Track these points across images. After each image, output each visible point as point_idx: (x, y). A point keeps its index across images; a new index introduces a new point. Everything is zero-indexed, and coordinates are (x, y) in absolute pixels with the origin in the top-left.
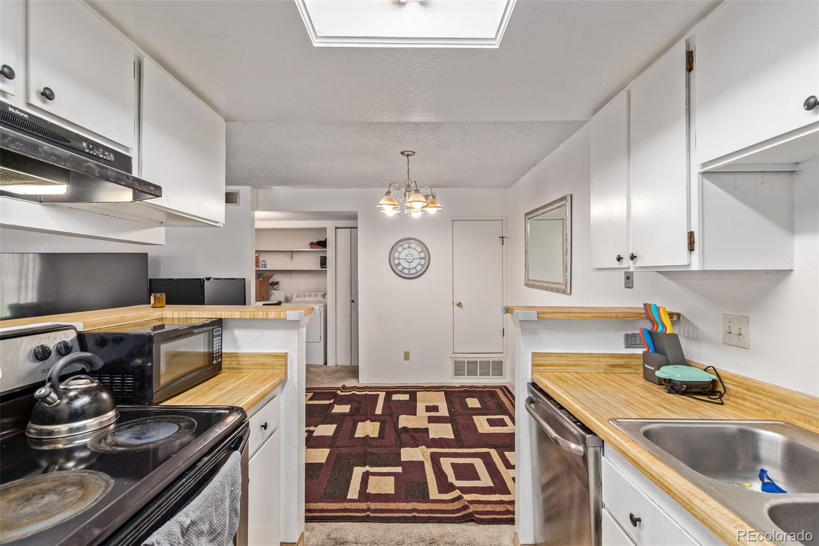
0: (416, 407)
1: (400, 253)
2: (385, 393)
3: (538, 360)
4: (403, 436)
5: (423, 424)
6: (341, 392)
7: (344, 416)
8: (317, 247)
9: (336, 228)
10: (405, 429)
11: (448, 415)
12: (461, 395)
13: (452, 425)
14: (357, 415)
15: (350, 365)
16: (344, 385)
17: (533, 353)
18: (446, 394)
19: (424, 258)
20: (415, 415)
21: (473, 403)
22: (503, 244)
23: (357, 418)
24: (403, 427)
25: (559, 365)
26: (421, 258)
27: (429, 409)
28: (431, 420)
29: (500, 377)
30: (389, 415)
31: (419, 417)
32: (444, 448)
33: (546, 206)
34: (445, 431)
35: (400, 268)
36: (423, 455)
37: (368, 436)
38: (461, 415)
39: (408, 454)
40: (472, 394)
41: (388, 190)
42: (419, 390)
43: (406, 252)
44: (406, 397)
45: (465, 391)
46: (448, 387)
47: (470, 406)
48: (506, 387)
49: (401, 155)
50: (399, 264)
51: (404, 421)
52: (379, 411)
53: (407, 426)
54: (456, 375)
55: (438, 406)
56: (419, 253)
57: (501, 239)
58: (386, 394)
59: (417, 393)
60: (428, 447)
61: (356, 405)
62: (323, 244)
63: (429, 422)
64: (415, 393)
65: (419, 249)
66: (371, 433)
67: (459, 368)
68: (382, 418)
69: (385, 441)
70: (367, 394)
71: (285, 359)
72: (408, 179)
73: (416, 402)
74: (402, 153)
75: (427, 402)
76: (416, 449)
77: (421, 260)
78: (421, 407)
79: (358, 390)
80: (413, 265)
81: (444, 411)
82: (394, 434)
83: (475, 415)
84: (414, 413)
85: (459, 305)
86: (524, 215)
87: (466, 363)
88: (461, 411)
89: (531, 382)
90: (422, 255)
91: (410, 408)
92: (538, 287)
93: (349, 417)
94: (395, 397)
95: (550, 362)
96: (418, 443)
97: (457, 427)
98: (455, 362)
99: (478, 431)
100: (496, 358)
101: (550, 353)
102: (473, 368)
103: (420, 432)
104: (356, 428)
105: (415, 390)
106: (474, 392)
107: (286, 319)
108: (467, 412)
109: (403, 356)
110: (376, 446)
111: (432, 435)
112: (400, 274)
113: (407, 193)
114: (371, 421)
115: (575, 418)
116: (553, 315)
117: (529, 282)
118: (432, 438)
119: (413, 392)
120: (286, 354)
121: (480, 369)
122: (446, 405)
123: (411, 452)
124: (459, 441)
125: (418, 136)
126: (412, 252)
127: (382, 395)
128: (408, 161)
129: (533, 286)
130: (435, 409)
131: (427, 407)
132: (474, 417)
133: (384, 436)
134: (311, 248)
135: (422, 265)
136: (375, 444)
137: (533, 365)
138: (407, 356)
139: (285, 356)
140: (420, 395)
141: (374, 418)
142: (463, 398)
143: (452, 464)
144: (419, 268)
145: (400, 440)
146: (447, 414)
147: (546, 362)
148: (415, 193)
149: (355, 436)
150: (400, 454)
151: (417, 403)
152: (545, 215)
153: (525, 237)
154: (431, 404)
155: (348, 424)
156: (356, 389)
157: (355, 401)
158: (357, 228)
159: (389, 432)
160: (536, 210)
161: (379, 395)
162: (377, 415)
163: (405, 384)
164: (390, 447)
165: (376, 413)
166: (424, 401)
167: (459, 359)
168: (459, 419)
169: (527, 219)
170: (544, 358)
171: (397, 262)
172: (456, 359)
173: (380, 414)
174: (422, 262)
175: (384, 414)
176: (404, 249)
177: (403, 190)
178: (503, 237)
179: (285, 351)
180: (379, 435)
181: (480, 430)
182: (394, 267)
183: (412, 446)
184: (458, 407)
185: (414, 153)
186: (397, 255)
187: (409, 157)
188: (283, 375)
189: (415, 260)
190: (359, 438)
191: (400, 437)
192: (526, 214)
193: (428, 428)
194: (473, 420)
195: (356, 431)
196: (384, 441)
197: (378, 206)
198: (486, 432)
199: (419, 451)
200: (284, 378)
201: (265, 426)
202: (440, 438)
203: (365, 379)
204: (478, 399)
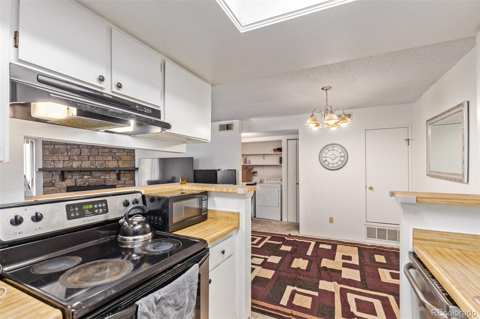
0: (335, 255)
1: (326, 154)
2: (315, 242)
3: (419, 235)
4: (322, 272)
5: (339, 267)
6: (288, 238)
7: (286, 253)
8: (278, 151)
9: (288, 140)
10: (325, 268)
11: (359, 265)
12: (371, 252)
13: (360, 271)
14: (295, 253)
15: (296, 222)
16: (290, 234)
17: (414, 229)
18: (359, 249)
19: (343, 157)
20: (334, 259)
21: (380, 259)
22: (409, 145)
23: (294, 255)
24: (324, 267)
25: (440, 241)
26: (341, 157)
27: (344, 257)
28: (345, 265)
30: (315, 257)
31: (336, 262)
32: (351, 286)
33: (444, 113)
34: (355, 275)
35: (326, 163)
36: (335, 288)
37: (299, 267)
38: (369, 266)
39: (324, 285)
40: (380, 252)
41: (312, 114)
42: (339, 243)
43: (331, 152)
44: (329, 247)
45: (375, 250)
46: (361, 245)
47: (377, 261)
49: (322, 90)
50: (326, 161)
51: (325, 263)
52: (309, 253)
53: (326, 266)
54: (368, 237)
55: (351, 257)
56: (340, 153)
57: (407, 141)
58: (316, 243)
59: (338, 245)
60: (339, 283)
61: (295, 247)
62: (280, 150)
63: (343, 266)
64: (336, 245)
65: (340, 151)
66: (302, 266)
67: (370, 233)
68: (310, 258)
69: (310, 274)
70: (303, 241)
71: (238, 216)
72: (327, 105)
73: (336, 251)
74: (323, 89)
75: (344, 253)
76: (330, 283)
77: (341, 158)
78: (338, 255)
79: (298, 238)
80: (335, 161)
81: (355, 261)
82: (317, 270)
83: (380, 268)
84: (333, 258)
85: (371, 188)
86: (426, 122)
87: (376, 229)
88: (369, 263)
89: (413, 251)
90: (342, 154)
91: (331, 255)
92: (438, 177)
93: (290, 254)
94: (321, 246)
95: (431, 238)
96: (333, 279)
97: (364, 274)
98: (368, 228)
99: (381, 280)
101: (431, 231)
102: (382, 234)
103: (335, 272)
104: (293, 262)
105: (336, 243)
106: (383, 251)
107: (237, 193)
108: (374, 264)
109: (328, 220)
110: (304, 275)
111: (344, 276)
112: (327, 167)
113: (326, 114)
114: (303, 259)
115: (443, 288)
116: (432, 200)
117: (430, 173)
118: (343, 278)
119: (334, 245)
120: (239, 213)
121: (388, 235)
122: (358, 257)
123: (327, 284)
124: (363, 284)
126: (335, 152)
127: (313, 244)
128: (327, 94)
129: (434, 177)
130: (349, 258)
131: (343, 256)
132: (379, 269)
133: (310, 270)
134: (274, 152)
135: (342, 161)
136: (303, 274)
137: (414, 239)
138: (331, 220)
140: (339, 247)
141: (305, 257)
142: (373, 254)
143: (356, 299)
144: (340, 163)
145: (320, 274)
146: (357, 263)
147: (427, 237)
148: (330, 114)
149: (291, 266)
150: (318, 284)
151: (337, 252)
152: (443, 120)
153: (427, 139)
154: (346, 255)
155: (288, 258)
156: (297, 238)
157: (295, 245)
158: (298, 139)
159: (314, 267)
160: (436, 117)
161: (311, 243)
162: (308, 255)
163: (330, 238)
164: (313, 277)
165: (307, 254)
166: (342, 252)
167: (371, 226)
168: (367, 269)
169: (428, 125)
170: (425, 234)
171: (324, 159)
172: (368, 226)
173: (310, 255)
174: (342, 159)
175: (312, 255)
176: (329, 151)
177: (323, 113)
178: (408, 140)
179: (238, 211)
180: (307, 268)
181: (383, 280)
182: (322, 163)
183: (328, 280)
184: (367, 260)
185: (331, 87)
186: (324, 155)
187: (328, 91)
188: (237, 224)
189: (337, 158)
190: (294, 268)
191: (320, 273)
192: (428, 121)
193: (341, 271)
194: (378, 271)
195: (292, 263)
196: (309, 273)
197: (306, 124)
198: (387, 282)
199: (332, 285)
200: (237, 226)
201: (223, 252)
202: (349, 279)
203: (303, 232)
204: (385, 257)
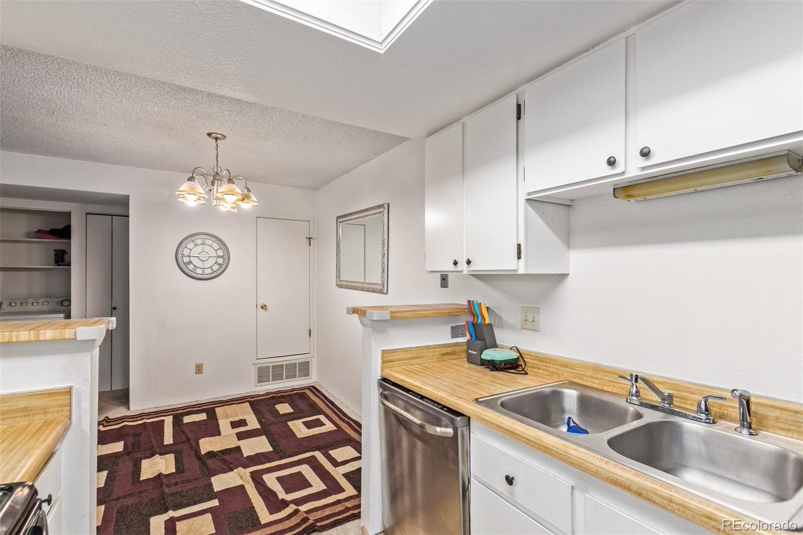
0: (219, 426)
1: (191, 250)
2: (172, 416)
3: (387, 357)
4: (210, 462)
5: (233, 443)
6: (104, 426)
7: (115, 457)
8: (50, 237)
9: (87, 214)
10: (211, 454)
11: (260, 427)
12: (269, 402)
13: (266, 437)
14: (137, 452)
15: (110, 390)
16: (107, 417)
17: (382, 351)
18: (251, 403)
19: (222, 257)
20: (219, 434)
21: (284, 408)
22: (310, 245)
23: (137, 455)
24: (208, 452)
25: (403, 359)
26: (218, 257)
27: (234, 425)
28: (240, 436)
29: (307, 377)
30: (184, 442)
31: (225, 436)
32: (263, 463)
33: (361, 211)
34: (261, 445)
35: (191, 267)
36: (241, 478)
37: (161, 473)
38: (274, 424)
39: (220, 482)
40: (281, 400)
41: (192, 175)
42: (218, 405)
43: (199, 249)
44: (203, 416)
45: (273, 398)
46: (252, 397)
47: (281, 413)
48: (313, 387)
49: (207, 136)
50: (190, 262)
51: (207, 445)
52: (168, 439)
53: (212, 450)
54: (259, 382)
55: (245, 420)
56: (216, 251)
57: (308, 239)
58: (173, 418)
59: (216, 409)
60: (245, 467)
61: (131, 439)
63: (239, 439)
64: (213, 409)
65: (216, 246)
66: (164, 469)
67: (263, 375)
68: (175, 448)
69: (188, 474)
70: (145, 422)
71: (69, 397)
72: (217, 165)
73: (217, 420)
74: (209, 134)
75: (232, 417)
76: (230, 474)
77: (219, 259)
78: (224, 424)
79: (131, 420)
80: (207, 264)
81: (253, 423)
82: (197, 463)
83: (289, 421)
84: (218, 433)
85: (264, 307)
86: (335, 218)
87: (271, 367)
88: (273, 419)
89: (381, 376)
90: (220, 253)
91: (211, 428)
92: (352, 287)
93: (127, 458)
94: (187, 419)
95: (398, 357)
96: (232, 466)
97: (273, 437)
98: (259, 368)
99: (297, 437)
100: (302, 359)
101: (397, 349)
102: (278, 372)
103: (230, 453)
104: (140, 469)
105: (212, 406)
106: (283, 397)
107: (76, 339)
108: (280, 419)
109: (193, 370)
110: (176, 484)
111: (246, 453)
112: (192, 274)
113: (216, 181)
114: (161, 454)
115: (440, 404)
116: (402, 313)
117: (341, 283)
118: (247, 456)
119: (210, 409)
120: (71, 388)
121: (286, 372)
122: (254, 416)
123: (226, 479)
124: (278, 452)
125: (237, 120)
126: (207, 248)
127: (168, 421)
128: (217, 145)
129: (345, 287)
130: (243, 423)
131: (232, 423)
132: (289, 423)
133: (184, 469)
134: (38, 237)
135: (219, 264)
136: (173, 481)
137: (383, 362)
138: (199, 369)
139: (69, 392)
140: (220, 411)
141: (164, 450)
142: (272, 405)
143: (278, 479)
144: (216, 267)
145: (207, 468)
146: (258, 426)
147: (394, 358)
148: (228, 183)
149: (141, 479)
150: (211, 485)
151: (219, 421)
152: (359, 219)
153: (337, 239)
154: (236, 419)
155: (126, 467)
156: (128, 420)
157: (129, 435)
158: (128, 216)
159: (190, 461)
160: (350, 214)
161: (163, 421)
162: (167, 445)
163: (197, 401)
164: (196, 479)
165: (165, 444)
166: (227, 417)
167: (263, 365)
168: (274, 429)
169: (338, 222)
170: (393, 354)
171: (186, 260)
172: (259, 366)
173: (172, 443)
174: (220, 261)
175: (176, 442)
176: (196, 245)
177: (210, 178)
179: (68, 385)
180: (177, 468)
181: (299, 436)
182: (183, 266)
183: (225, 472)
184: (269, 416)
185: (225, 136)
186: (186, 252)
187: (218, 141)
188: (67, 419)
189: (210, 258)
190: (148, 480)
191: (206, 465)
192: (338, 218)
193: (239, 446)
194: (288, 426)
195: (140, 472)
196: (185, 475)
197: (177, 193)
198: (305, 436)
199: (234, 475)
200: (69, 423)
201: (49, 501)
202: (257, 454)
203: (137, 405)
204: (289, 404)
